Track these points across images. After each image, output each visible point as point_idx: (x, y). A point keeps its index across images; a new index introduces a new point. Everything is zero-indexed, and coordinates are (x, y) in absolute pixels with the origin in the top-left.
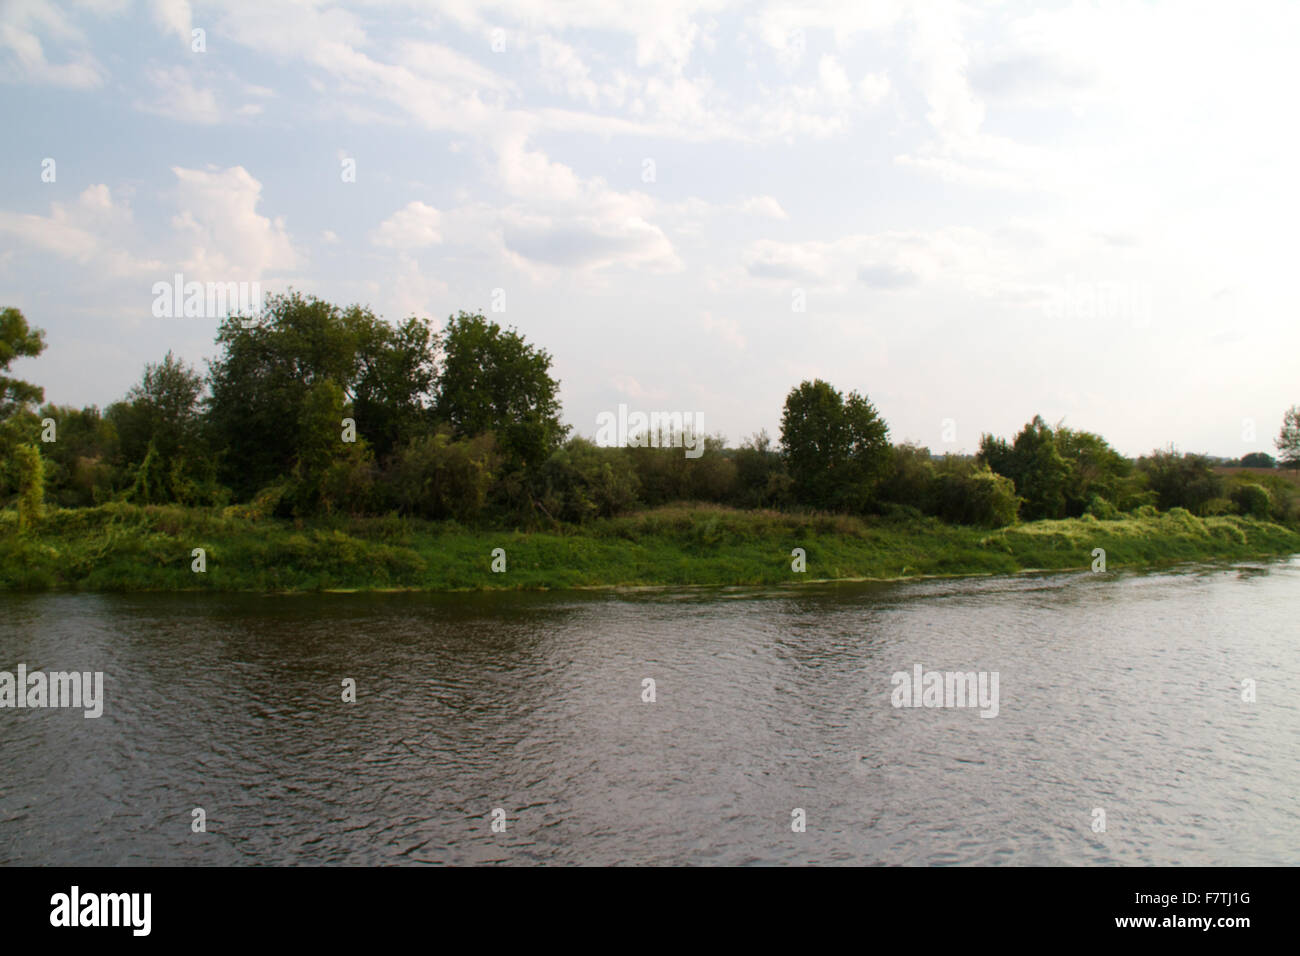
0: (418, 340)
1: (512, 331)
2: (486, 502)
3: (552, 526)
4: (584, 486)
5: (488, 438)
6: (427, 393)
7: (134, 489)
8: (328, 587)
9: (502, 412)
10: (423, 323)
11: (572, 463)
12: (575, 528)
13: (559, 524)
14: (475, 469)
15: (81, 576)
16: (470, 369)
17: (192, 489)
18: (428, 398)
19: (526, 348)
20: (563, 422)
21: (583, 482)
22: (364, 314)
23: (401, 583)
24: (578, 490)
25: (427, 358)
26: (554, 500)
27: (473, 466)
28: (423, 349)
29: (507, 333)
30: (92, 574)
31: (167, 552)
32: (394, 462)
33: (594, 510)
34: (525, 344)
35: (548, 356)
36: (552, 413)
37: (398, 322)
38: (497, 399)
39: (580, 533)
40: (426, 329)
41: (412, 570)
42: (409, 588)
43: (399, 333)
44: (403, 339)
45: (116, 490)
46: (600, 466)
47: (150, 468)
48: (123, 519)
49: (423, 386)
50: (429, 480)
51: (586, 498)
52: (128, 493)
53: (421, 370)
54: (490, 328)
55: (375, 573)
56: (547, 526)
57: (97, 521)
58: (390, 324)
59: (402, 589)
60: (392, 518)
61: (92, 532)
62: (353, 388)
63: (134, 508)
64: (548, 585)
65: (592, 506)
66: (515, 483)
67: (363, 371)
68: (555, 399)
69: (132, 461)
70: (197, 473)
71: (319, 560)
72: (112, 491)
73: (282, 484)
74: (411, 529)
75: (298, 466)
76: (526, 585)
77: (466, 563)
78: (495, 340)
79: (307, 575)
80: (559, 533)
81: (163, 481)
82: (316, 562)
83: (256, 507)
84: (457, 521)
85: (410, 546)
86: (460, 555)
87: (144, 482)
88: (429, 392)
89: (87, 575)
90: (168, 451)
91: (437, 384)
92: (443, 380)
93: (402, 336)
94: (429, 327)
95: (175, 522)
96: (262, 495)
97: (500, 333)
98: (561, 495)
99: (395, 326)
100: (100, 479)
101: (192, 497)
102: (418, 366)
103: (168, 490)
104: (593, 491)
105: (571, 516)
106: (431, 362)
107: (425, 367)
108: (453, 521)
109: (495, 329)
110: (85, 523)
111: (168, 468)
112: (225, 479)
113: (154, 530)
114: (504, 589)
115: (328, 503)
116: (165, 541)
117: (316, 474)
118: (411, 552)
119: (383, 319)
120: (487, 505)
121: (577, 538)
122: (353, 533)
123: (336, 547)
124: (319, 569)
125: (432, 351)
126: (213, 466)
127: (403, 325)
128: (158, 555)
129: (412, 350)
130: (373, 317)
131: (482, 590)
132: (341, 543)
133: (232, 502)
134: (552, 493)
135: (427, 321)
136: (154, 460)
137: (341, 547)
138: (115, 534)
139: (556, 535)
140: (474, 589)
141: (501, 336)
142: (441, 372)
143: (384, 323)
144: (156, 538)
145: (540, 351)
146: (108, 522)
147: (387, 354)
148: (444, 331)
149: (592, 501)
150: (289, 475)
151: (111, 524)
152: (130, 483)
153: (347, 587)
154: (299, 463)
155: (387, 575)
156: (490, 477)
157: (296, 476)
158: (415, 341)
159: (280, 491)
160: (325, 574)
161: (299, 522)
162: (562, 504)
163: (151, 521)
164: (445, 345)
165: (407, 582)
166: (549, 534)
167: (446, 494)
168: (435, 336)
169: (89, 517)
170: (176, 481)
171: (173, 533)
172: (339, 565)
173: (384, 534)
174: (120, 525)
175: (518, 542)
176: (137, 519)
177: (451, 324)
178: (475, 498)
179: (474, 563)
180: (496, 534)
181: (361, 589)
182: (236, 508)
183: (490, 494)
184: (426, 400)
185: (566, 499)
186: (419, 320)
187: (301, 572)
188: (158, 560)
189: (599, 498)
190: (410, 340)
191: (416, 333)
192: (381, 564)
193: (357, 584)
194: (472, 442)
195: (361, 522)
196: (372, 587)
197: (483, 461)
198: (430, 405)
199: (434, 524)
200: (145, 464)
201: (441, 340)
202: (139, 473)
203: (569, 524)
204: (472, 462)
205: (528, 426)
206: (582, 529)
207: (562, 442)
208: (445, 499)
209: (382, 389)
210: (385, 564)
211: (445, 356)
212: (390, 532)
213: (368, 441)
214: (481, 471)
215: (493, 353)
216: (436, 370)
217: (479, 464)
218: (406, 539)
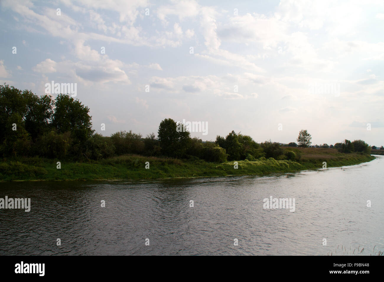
0: (47, 102)
1: (77, 100)
2: (67, 153)
3: (88, 161)
4: (98, 149)
5: (69, 133)
6: (49, 119)
8: (14, 180)
9: (73, 125)
10: (49, 97)
11: (95, 142)
12: (95, 162)
13: (90, 160)
14: (64, 143)
16: (63, 112)
18: (50, 120)
19: (82, 106)
20: (92, 129)
21: (98, 147)
22: (29, 93)
23: (39, 178)
24: (96, 150)
25: (50, 108)
26: (89, 153)
27: (64, 142)
28: (49, 105)
29: (76, 101)
32: (38, 140)
33: (101, 156)
35: (88, 109)
36: (89, 126)
37: (41, 96)
38: (72, 121)
39: (97, 163)
40: (50, 99)
41: (43, 174)
42: (42, 180)
43: (41, 99)
44: (42, 101)
46: (103, 143)
49: (48, 116)
50: (49, 146)
51: (99, 152)
53: (48, 111)
54: (70, 99)
55: (30, 175)
56: (86, 161)
58: (38, 97)
59: (39, 180)
60: (37, 158)
62: (25, 117)
64: (86, 179)
65: (101, 155)
66: (77, 147)
67: (29, 111)
68: (90, 122)
71: (11, 171)
74: (43, 161)
75: (5, 141)
76: (79, 179)
78: (72, 103)
79: (7, 176)
80: (90, 163)
88: (50, 118)
91: (53, 116)
92: (55, 115)
94: (51, 98)
97: (74, 101)
98: (91, 151)
99: (40, 97)
104: (101, 150)
105: (94, 158)
106: (51, 109)
107: (49, 111)
109: (72, 99)
114: (72, 180)
115: (15, 153)
117: (11, 143)
118: (43, 168)
119: (36, 95)
121: (95, 164)
122: (23, 162)
124: (12, 174)
125: (52, 106)
127: (43, 97)
129: (45, 105)
130: (32, 94)
132: (19, 166)
134: (88, 151)
135: (50, 96)
139: (89, 164)
140: (63, 180)
141: (74, 102)
142: (54, 112)
143: (36, 96)
145: (86, 107)
147: (37, 106)
148: (56, 100)
149: (100, 153)
150: (2, 143)
153: (21, 180)
155: (35, 176)
156: (69, 145)
157: (4, 144)
160: (14, 176)
161: (5, 159)
162: (91, 154)
164: (56, 104)
165: (41, 178)
166: (87, 163)
167: (55, 150)
168: (53, 101)
172: (18, 172)
173: (34, 163)
175: (77, 165)
177: (58, 97)
178: (64, 152)
180: (70, 163)
181: (26, 180)
183: (69, 150)
184: (49, 121)
185: (93, 153)
187: (5, 175)
189: (103, 152)
190: (44, 102)
191: (47, 99)
193: (25, 178)
194: (64, 134)
195: (26, 159)
196: (30, 180)
197: (67, 140)
198: (50, 123)
201: (55, 102)
203: (93, 160)
204: (63, 140)
205: (81, 130)
206: (97, 162)
207: (92, 135)
208: (54, 152)
209: (35, 117)
210: (34, 172)
211: (56, 107)
212: (36, 162)
213: (30, 133)
214: (66, 143)
215: (71, 107)
216: (52, 112)
217: (66, 141)
218: (41, 164)
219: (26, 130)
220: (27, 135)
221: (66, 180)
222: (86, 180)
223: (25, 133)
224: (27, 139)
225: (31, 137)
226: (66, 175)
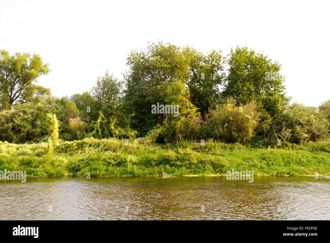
0: (216, 60)
1: (261, 54)
2: (253, 134)
3: (287, 145)
4: (301, 126)
5: (253, 105)
7: (95, 132)
8: (185, 174)
9: (257, 92)
10: (219, 52)
11: (294, 115)
12: (298, 147)
13: (290, 145)
14: (248, 119)
15: (77, 171)
16: (242, 73)
17: (120, 131)
19: (269, 61)
20: (287, 96)
21: (300, 124)
22: (191, 50)
23: (218, 172)
24: (298, 128)
25: (220, 68)
26: (287, 133)
27: (247, 118)
28: (219, 64)
29: (258, 54)
30: (82, 170)
31: (113, 159)
32: (209, 117)
33: (306, 138)
34: (267, 59)
35: (279, 65)
36: (282, 91)
37: (207, 52)
39: (301, 149)
40: (220, 55)
41: (223, 166)
42: (222, 174)
43: (208, 57)
44: (209, 60)
45: (87, 132)
46: (308, 116)
47: (101, 122)
48: (92, 145)
49: (218, 81)
50: (226, 125)
51: (302, 132)
52: (92, 133)
53: (218, 74)
54: (251, 52)
55: (206, 168)
56: (284, 146)
57: (81, 146)
58: (203, 54)
59: (218, 175)
60: (211, 142)
61: (80, 151)
62: (187, 83)
63: (97, 141)
64: (288, 174)
65: (306, 135)
66: (267, 125)
68: (282, 85)
69: (93, 120)
70: (121, 124)
71: (181, 162)
72: (85, 133)
73: (159, 128)
74: (220, 147)
75: (166, 120)
76: (278, 174)
77: (248, 163)
78: (253, 58)
79: (176, 169)
80: (290, 148)
81: (107, 128)
82: (179, 163)
83: (148, 139)
84: (240, 143)
85: (220, 155)
86: (244, 159)
87: (99, 129)
88: (222, 84)
89: (80, 170)
90: (108, 115)
91: (226, 80)
92: (229, 78)
93: (209, 59)
94: (221, 54)
95: (115, 146)
96: (151, 133)
97: (255, 55)
98: (290, 130)
99: (206, 54)
100: (80, 128)
101: (120, 135)
102: (216, 72)
103: (109, 132)
104: (306, 128)
105: (295, 140)
106: (222, 70)
107: (220, 73)
108: (238, 143)
109: (253, 53)
110: (77, 147)
111: (109, 123)
112: (134, 127)
113: (106, 150)
114: (267, 175)
115: (180, 136)
116: (111, 154)
117: (174, 123)
118: (221, 158)
119: (200, 52)
120: (254, 136)
121: (300, 151)
122: (194, 149)
123: (188, 156)
124: (181, 166)
125: (223, 65)
126: (128, 121)
127: (209, 54)
128: (109, 161)
129: (214, 65)
130: (195, 51)
131: (257, 176)
132: (190, 154)
133: (137, 137)
134: (285, 130)
135: (220, 52)
136: (103, 119)
137: (190, 156)
138: (90, 152)
139: (289, 150)
141: (255, 56)
142: (227, 75)
144: (107, 153)
145: (275, 62)
146: (86, 147)
147: (201, 67)
148: (228, 55)
149: (305, 133)
150: (161, 124)
151: (87, 148)
152: (93, 129)
153: (194, 174)
154: (167, 118)
155: (212, 168)
156: (255, 122)
157: (165, 124)
158: (215, 61)
159: (159, 131)
160: (184, 168)
161: (169, 145)
162: (291, 135)
163: (104, 146)
164: (229, 62)
165: (221, 172)
166: (285, 149)
167: (234, 131)
168: (224, 58)
169: (78, 145)
170: (113, 128)
171: (114, 151)
172: (190, 164)
173: (207, 150)
174: (92, 148)
175: (271, 153)
176: (98, 146)
177: (232, 52)
178: (248, 132)
179: (251, 163)
180: (259, 150)
181: (200, 175)
182: (140, 138)
183: (255, 130)
184: (221, 88)
185: (293, 132)
186: (216, 51)
187: (173, 167)
188: (110, 163)
189: (309, 132)
190: (213, 61)
191: (216, 57)
192: (209, 164)
193: (199, 172)
194: (246, 106)
195: (197, 145)
196: (206, 174)
197: (251, 115)
198: (223, 90)
199: (230, 145)
200: (99, 121)
201: (227, 59)
202: (96, 125)
203: (295, 144)
204: (246, 116)
205: (271, 97)
206: (302, 147)
207: (287, 105)
208: (233, 133)
209: (200, 83)
210: (210, 163)
211: (229, 67)
212: (210, 149)
213: (197, 107)
214: (250, 120)
215: (252, 64)
216: (225, 74)
217: (249, 117)
218: (218, 152)
219: (191, 103)
220: (195, 109)
221: (258, 175)
222: (288, 176)
223: (191, 108)
224: (194, 117)
225: (200, 113)
226: (256, 168)
